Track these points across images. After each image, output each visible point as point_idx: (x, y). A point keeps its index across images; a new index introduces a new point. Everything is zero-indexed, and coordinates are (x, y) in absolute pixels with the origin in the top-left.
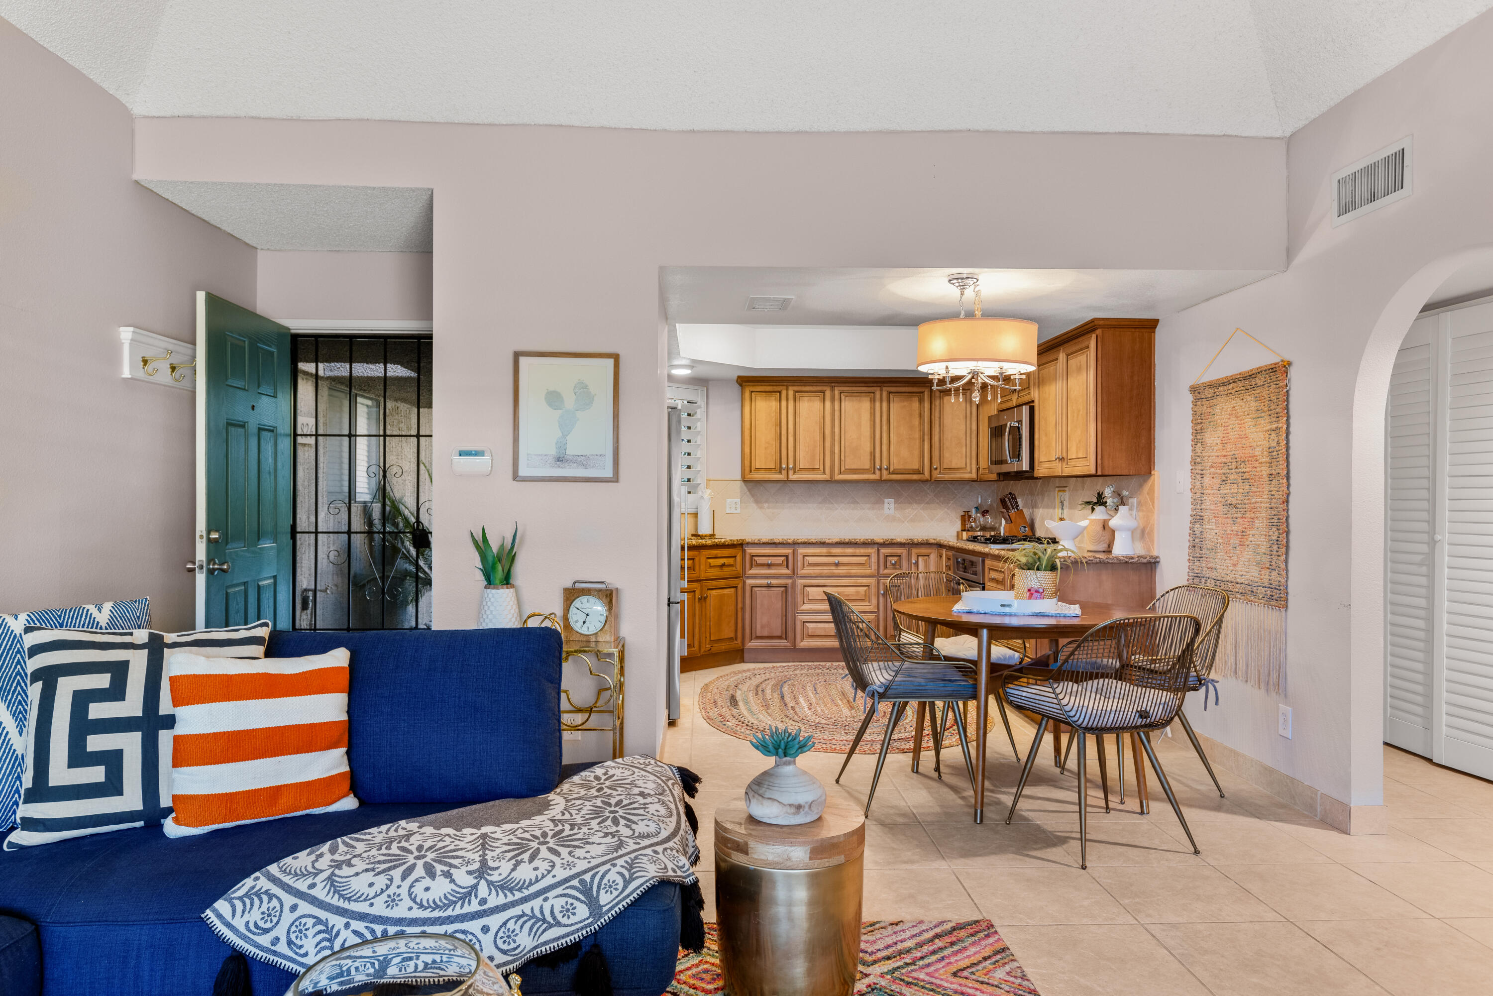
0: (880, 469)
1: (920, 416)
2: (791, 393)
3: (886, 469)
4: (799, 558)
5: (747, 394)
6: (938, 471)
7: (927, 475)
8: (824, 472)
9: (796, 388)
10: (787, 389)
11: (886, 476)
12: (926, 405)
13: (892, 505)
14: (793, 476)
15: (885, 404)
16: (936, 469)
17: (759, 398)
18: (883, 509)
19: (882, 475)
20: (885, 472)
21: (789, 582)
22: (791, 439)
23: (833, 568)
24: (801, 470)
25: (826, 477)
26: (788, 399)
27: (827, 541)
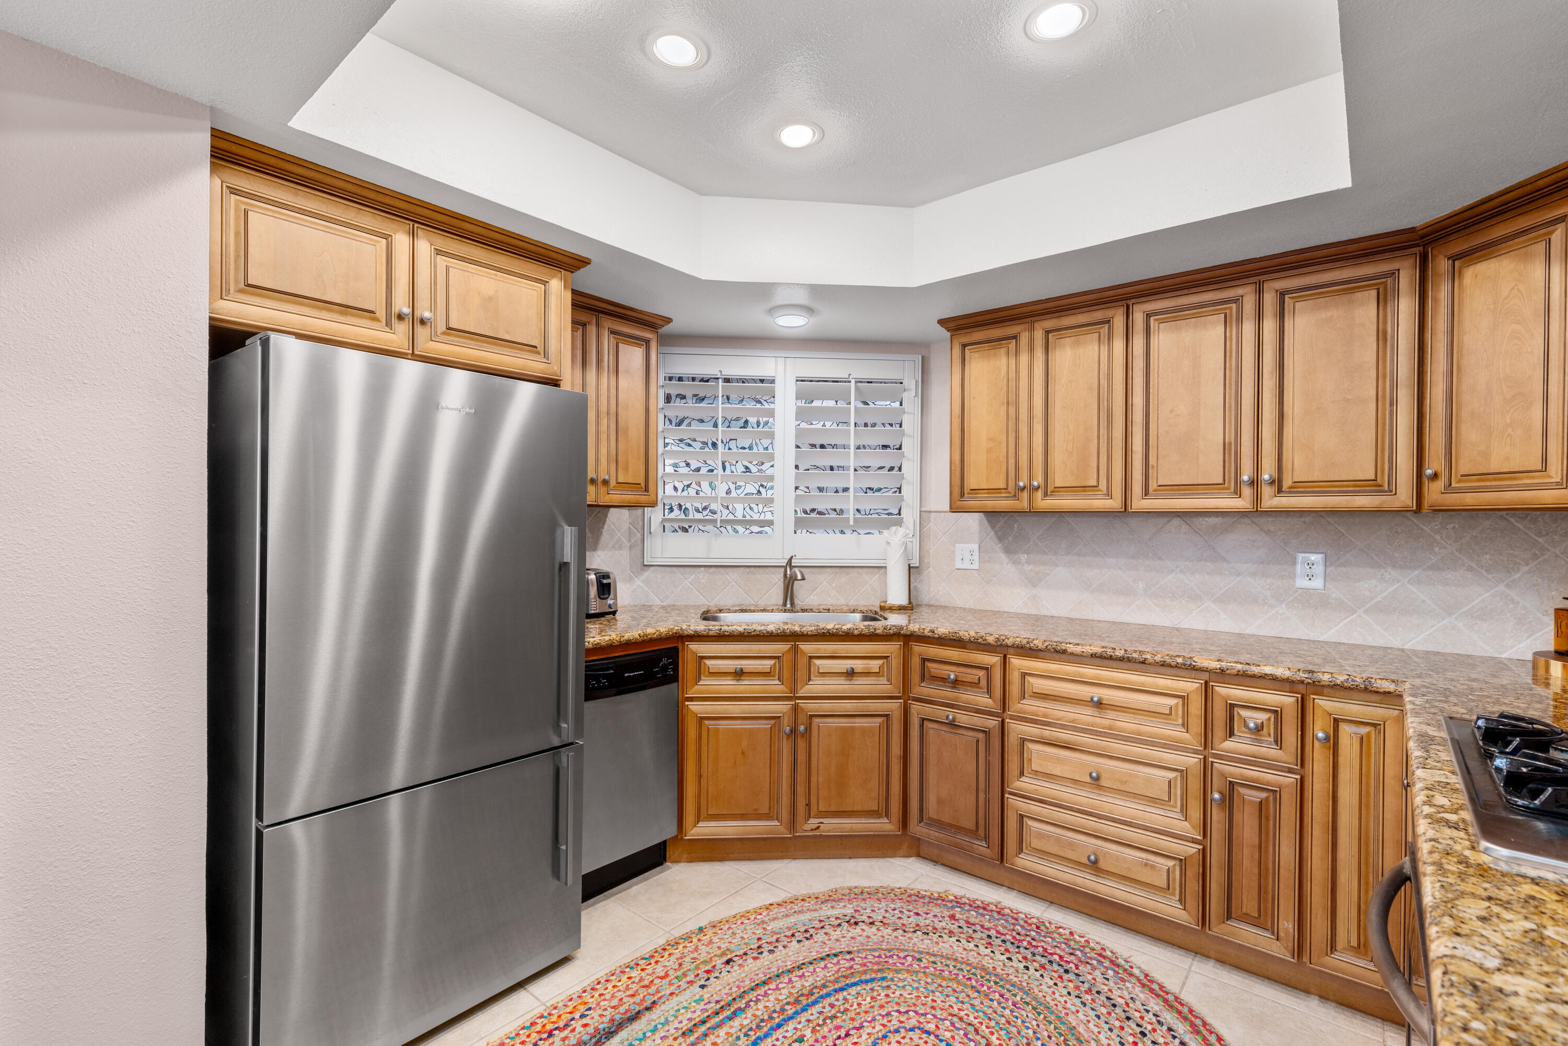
0: (1254, 483)
1: (1382, 336)
2: (1039, 335)
3: (1272, 483)
4: (1015, 677)
5: (957, 350)
6: (1440, 485)
7: (1404, 496)
8: (1109, 495)
9: (1050, 324)
10: (1032, 329)
11: (1271, 501)
12: (1406, 306)
13: (1319, 569)
14: (1042, 503)
15: (1269, 326)
16: (1435, 476)
17: (977, 355)
18: (1293, 576)
19: (1257, 498)
20: (1267, 491)
21: (992, 723)
22: (1038, 428)
23: (1089, 711)
24: (1057, 489)
25: (1115, 503)
26: (1031, 349)
27: (1071, 648)
